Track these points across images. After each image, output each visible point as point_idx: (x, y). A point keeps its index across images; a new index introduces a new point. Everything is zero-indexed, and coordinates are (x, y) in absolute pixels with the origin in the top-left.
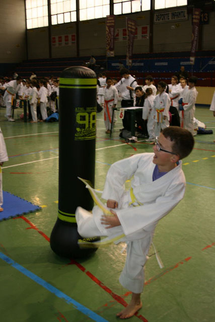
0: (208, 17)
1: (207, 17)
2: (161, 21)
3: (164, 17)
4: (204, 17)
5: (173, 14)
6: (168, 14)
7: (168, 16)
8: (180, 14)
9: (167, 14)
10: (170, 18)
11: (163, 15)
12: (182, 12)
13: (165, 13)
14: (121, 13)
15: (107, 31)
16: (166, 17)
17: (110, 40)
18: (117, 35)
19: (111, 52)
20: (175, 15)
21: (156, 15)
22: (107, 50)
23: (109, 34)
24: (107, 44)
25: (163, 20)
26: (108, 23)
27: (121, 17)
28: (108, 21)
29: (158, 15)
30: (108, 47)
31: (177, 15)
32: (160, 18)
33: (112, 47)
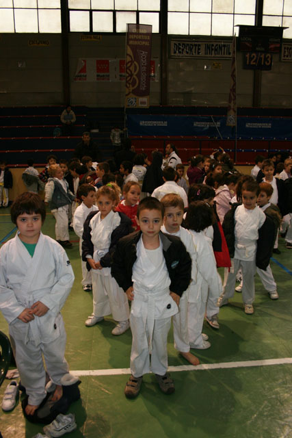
0: (271, 59)
1: (269, 60)
2: (185, 54)
3: (191, 50)
4: (266, 59)
5: (208, 47)
6: (199, 45)
7: (199, 49)
8: (221, 48)
9: (196, 45)
10: (202, 53)
11: (188, 45)
12: (224, 46)
13: (193, 43)
14: (88, 30)
15: (130, 56)
16: (193, 50)
17: (136, 75)
18: (83, 70)
19: (141, 99)
20: (212, 49)
21: (175, 44)
22: (129, 94)
23: (135, 62)
24: (127, 82)
25: (187, 53)
26: (131, 39)
27: (92, 36)
28: (131, 37)
29: (179, 44)
30: (131, 88)
31: (216, 50)
32: (183, 50)
33: (144, 89)
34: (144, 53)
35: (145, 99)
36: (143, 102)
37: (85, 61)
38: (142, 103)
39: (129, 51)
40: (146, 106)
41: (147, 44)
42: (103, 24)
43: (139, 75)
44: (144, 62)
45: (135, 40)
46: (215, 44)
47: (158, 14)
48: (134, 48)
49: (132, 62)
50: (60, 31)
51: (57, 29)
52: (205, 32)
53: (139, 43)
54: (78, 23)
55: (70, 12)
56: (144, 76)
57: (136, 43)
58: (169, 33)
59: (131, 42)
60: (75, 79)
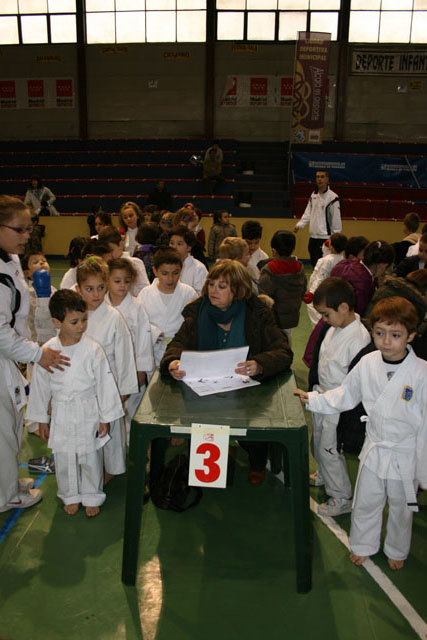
2: (371, 70)
3: (380, 64)
5: (404, 60)
6: (393, 57)
7: (391, 63)
8: (422, 61)
9: (387, 57)
10: (396, 68)
11: (376, 57)
13: (384, 54)
14: (242, 38)
15: (300, 74)
16: (384, 64)
17: (307, 100)
18: (233, 91)
19: (312, 132)
20: (410, 63)
21: (358, 56)
22: (295, 126)
23: (307, 84)
24: (295, 109)
25: (375, 68)
26: (302, 53)
27: (247, 46)
28: (303, 49)
29: (365, 56)
30: (300, 118)
31: (415, 63)
32: (369, 64)
33: (316, 119)
34: (318, 71)
35: (317, 132)
36: (315, 136)
37: (235, 79)
38: (313, 137)
39: (299, 68)
40: (318, 141)
41: (324, 58)
42: (261, 30)
43: (310, 101)
44: (318, 82)
45: (308, 53)
46: (414, 54)
47: (337, 14)
48: (305, 64)
49: (302, 82)
50: (203, 39)
51: (200, 36)
52: (402, 38)
53: (312, 57)
54: (229, 29)
55: (219, 14)
56: (317, 102)
57: (309, 57)
58: (350, 41)
59: (302, 57)
60: (222, 104)
